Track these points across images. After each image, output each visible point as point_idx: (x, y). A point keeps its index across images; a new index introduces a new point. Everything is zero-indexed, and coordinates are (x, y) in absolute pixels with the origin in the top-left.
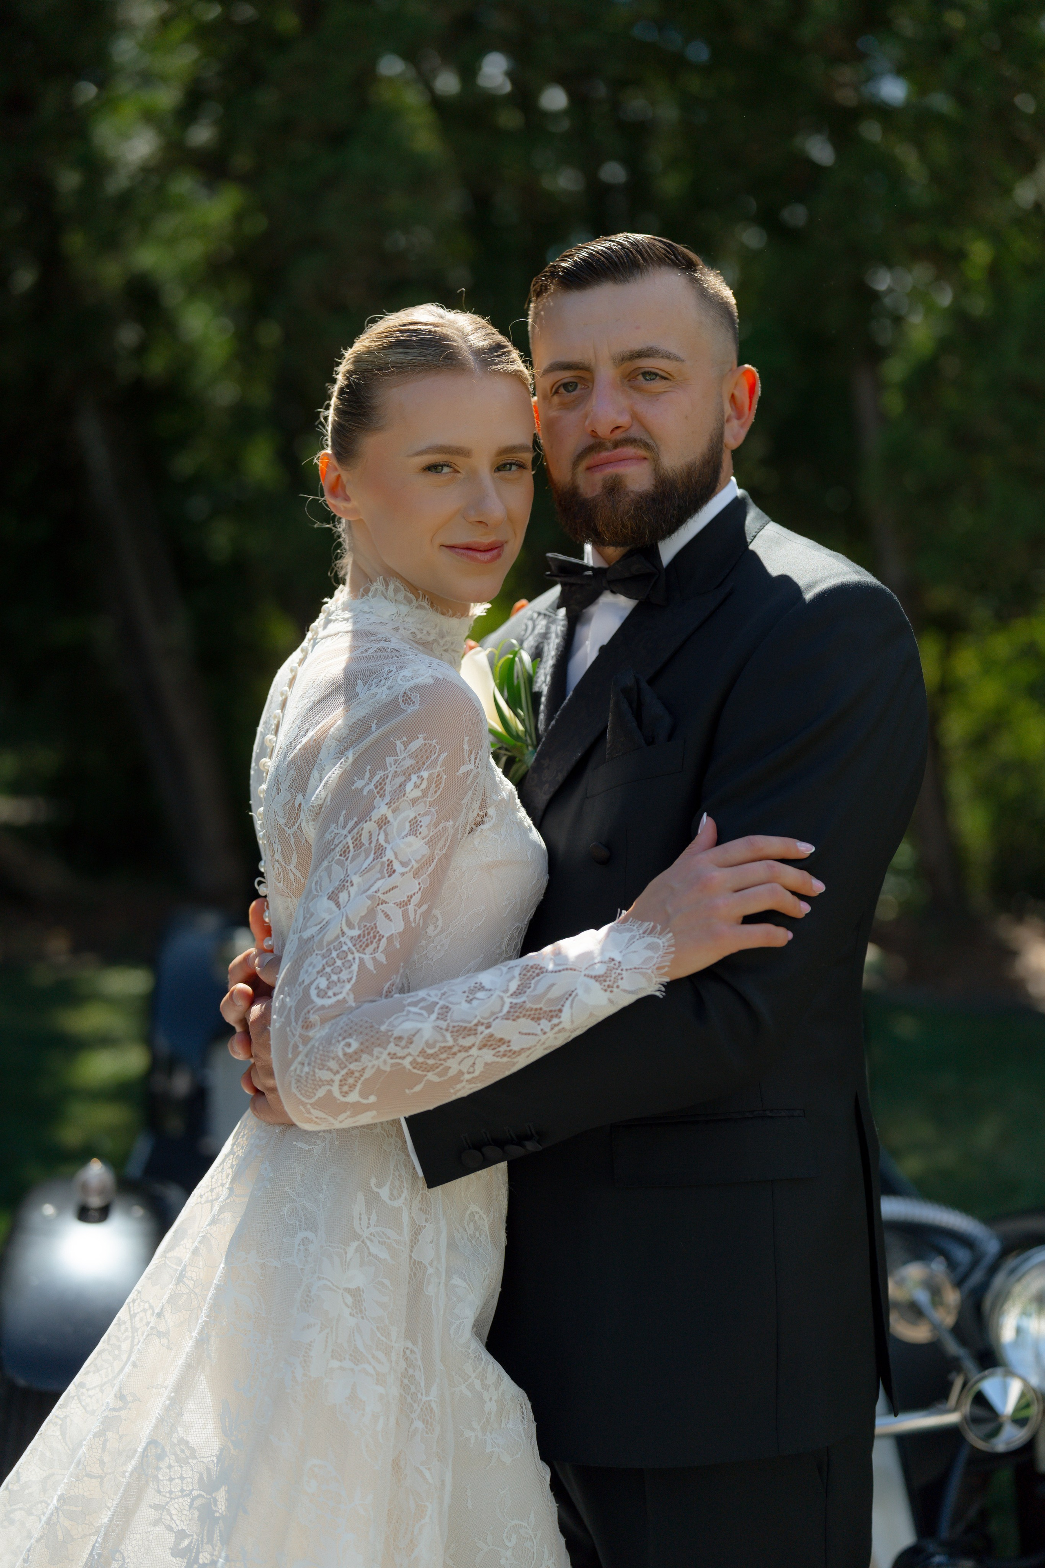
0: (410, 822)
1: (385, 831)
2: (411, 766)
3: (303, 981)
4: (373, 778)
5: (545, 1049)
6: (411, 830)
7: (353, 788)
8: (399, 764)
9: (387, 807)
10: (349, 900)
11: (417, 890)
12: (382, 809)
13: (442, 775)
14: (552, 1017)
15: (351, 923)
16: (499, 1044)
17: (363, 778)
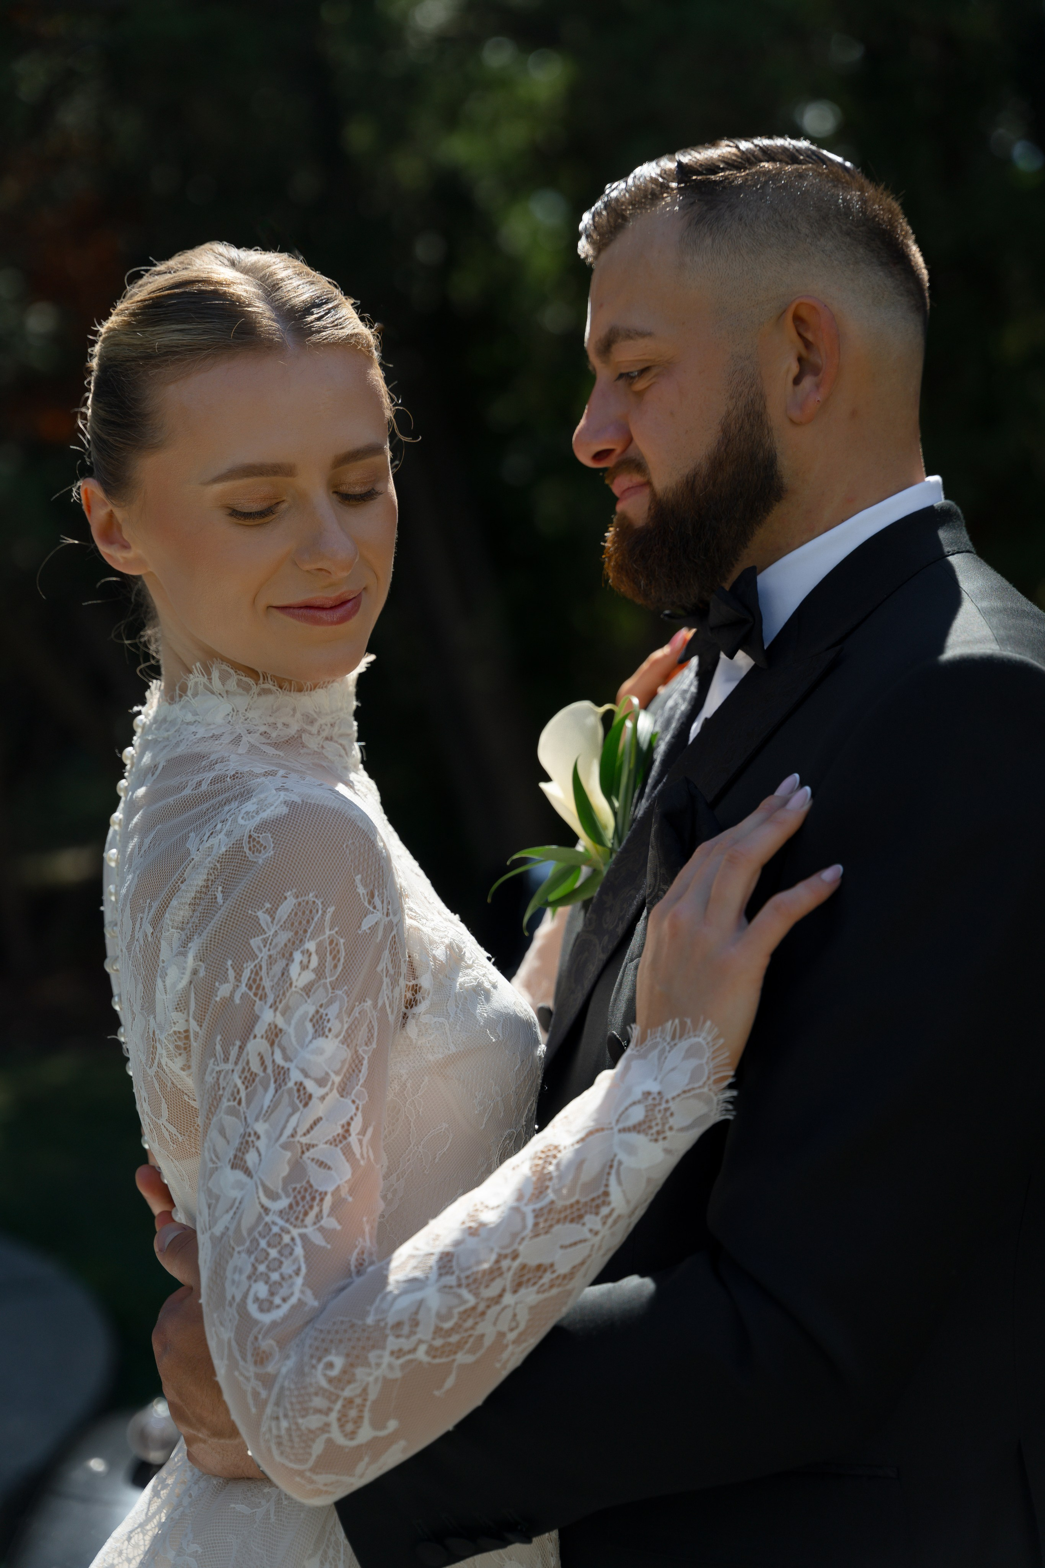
0: (311, 1020)
1: (280, 1046)
2: (289, 940)
3: (233, 1298)
4: (241, 976)
5: (604, 1255)
6: (316, 1031)
7: (218, 999)
8: (270, 944)
9: (272, 1010)
10: (260, 1160)
11: (354, 1110)
12: (268, 1016)
13: (337, 940)
14: (598, 1207)
15: (272, 1192)
16: (539, 1274)
17: (226, 980)
